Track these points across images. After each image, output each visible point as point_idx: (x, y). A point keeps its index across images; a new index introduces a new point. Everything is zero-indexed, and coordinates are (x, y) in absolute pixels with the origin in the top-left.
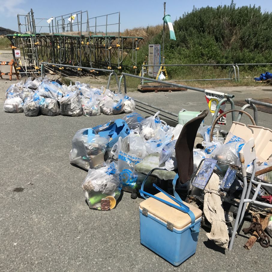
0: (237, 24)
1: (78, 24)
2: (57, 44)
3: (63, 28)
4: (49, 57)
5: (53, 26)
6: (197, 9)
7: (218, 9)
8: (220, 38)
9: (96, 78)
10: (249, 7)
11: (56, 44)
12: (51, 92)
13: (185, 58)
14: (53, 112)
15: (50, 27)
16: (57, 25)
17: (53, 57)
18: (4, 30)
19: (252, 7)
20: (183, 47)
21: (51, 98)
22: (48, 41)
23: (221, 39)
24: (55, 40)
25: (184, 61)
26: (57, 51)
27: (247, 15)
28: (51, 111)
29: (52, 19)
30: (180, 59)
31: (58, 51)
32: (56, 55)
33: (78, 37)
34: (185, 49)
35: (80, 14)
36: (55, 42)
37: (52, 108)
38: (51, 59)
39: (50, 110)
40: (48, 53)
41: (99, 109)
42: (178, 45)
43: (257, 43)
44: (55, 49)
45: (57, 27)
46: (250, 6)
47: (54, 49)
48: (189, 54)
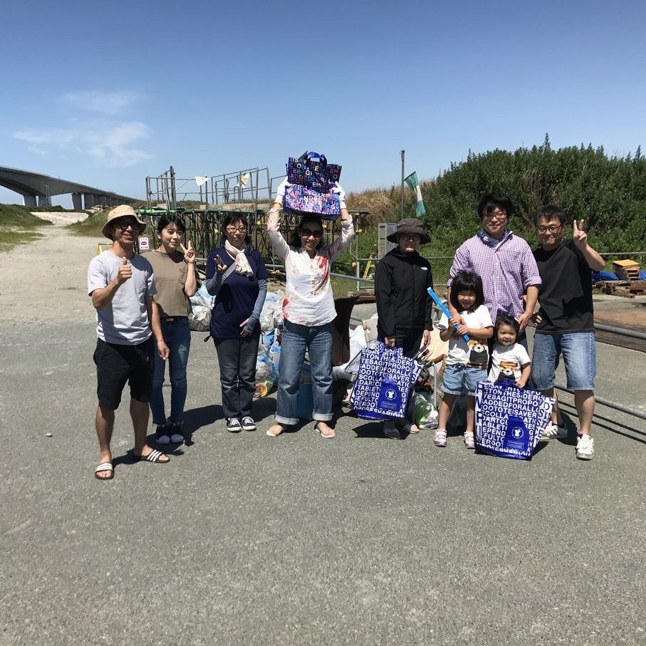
0: (557, 181)
1: (252, 190)
2: (214, 226)
3: (226, 197)
4: (197, 249)
5: (207, 193)
6: (477, 155)
7: (517, 153)
8: (518, 207)
9: (281, 285)
10: (579, 149)
11: (211, 225)
12: (202, 298)
13: (448, 246)
14: (204, 326)
15: (201, 193)
16: (214, 191)
17: (205, 250)
18: (102, 195)
19: (586, 148)
20: (447, 226)
21: (202, 306)
22: (198, 219)
23: (522, 210)
24: (210, 218)
25: (447, 251)
26: (214, 237)
27: (574, 164)
28: (202, 324)
29: (207, 179)
30: (440, 249)
31: (216, 238)
32: (211, 244)
33: (250, 213)
34: (451, 229)
35: (256, 173)
36: (210, 222)
37: (203, 320)
38: (201, 253)
39: (200, 322)
40: (197, 242)
41: (272, 321)
42: (438, 223)
43: (594, 215)
44: (210, 235)
45: (215, 194)
46: (582, 146)
47: (207, 235)
48: (456, 238)
